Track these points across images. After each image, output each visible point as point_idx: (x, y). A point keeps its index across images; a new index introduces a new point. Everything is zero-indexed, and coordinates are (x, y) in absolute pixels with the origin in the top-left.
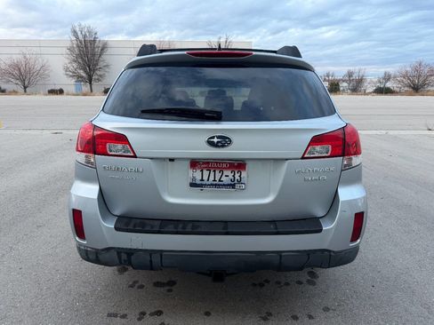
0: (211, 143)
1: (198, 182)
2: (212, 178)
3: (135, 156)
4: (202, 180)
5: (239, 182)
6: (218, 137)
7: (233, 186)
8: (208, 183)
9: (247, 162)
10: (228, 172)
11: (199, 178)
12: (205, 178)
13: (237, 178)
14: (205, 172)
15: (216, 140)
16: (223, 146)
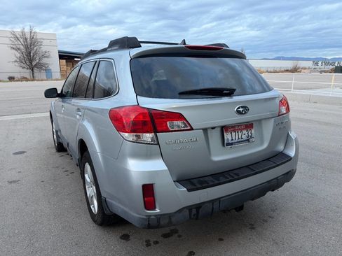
0: (239, 112)
1: (230, 142)
2: (237, 138)
3: (192, 129)
4: (232, 140)
5: (251, 137)
6: (242, 107)
7: (248, 141)
8: (236, 141)
9: (254, 123)
10: (244, 132)
11: (230, 139)
12: (234, 138)
13: (250, 134)
14: (234, 134)
15: (241, 109)
16: (245, 113)
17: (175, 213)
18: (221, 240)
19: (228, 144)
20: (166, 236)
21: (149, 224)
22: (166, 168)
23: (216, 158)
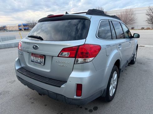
2: (36, 60)
6: (35, 46)
10: (39, 58)
11: (33, 59)
12: (34, 59)
13: (41, 61)
14: (35, 57)
15: (34, 47)
16: (36, 49)
19: (32, 61)
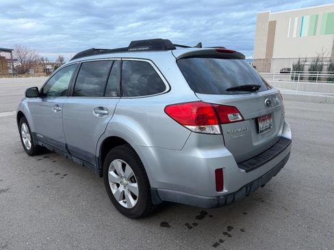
0: (267, 105)
2: (265, 126)
3: (244, 120)
5: (271, 125)
7: (270, 128)
8: (264, 129)
10: (268, 121)
12: (263, 126)
13: (270, 123)
14: (263, 123)
15: (268, 102)
16: (270, 105)
17: (238, 191)
18: (245, 214)
19: (262, 132)
20: (199, 218)
21: (218, 203)
22: (230, 154)
23: (255, 144)
